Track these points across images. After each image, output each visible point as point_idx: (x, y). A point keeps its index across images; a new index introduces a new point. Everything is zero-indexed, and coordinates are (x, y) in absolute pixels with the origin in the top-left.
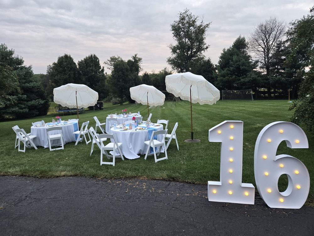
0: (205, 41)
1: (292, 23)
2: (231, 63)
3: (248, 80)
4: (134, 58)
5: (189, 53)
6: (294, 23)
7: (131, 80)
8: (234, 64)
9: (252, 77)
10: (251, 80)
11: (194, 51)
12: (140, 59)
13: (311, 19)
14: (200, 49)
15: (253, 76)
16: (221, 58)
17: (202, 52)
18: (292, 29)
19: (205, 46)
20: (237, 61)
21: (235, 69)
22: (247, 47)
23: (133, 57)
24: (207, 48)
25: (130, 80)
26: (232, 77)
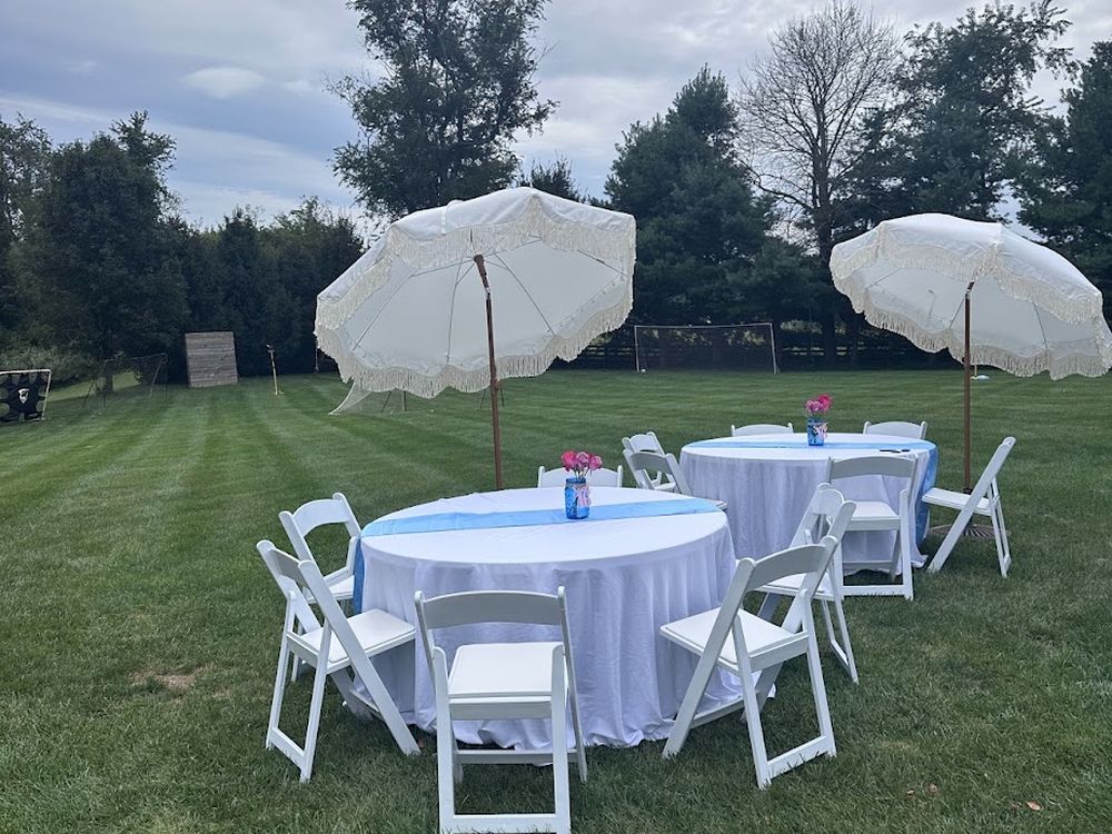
0: (532, 80)
1: (916, 35)
2: (677, 193)
3: (760, 279)
4: (133, 135)
5: (451, 129)
6: (925, 39)
7: (167, 253)
8: (692, 204)
9: (777, 263)
10: (772, 277)
11: (471, 127)
12: (161, 145)
13: (996, 26)
14: (508, 116)
15: (784, 263)
16: (620, 168)
17: (519, 132)
18: (912, 61)
19: (531, 108)
20: (703, 190)
21: (696, 222)
22: (735, 126)
23: (125, 130)
24: (541, 115)
25: (158, 253)
26: (682, 262)
